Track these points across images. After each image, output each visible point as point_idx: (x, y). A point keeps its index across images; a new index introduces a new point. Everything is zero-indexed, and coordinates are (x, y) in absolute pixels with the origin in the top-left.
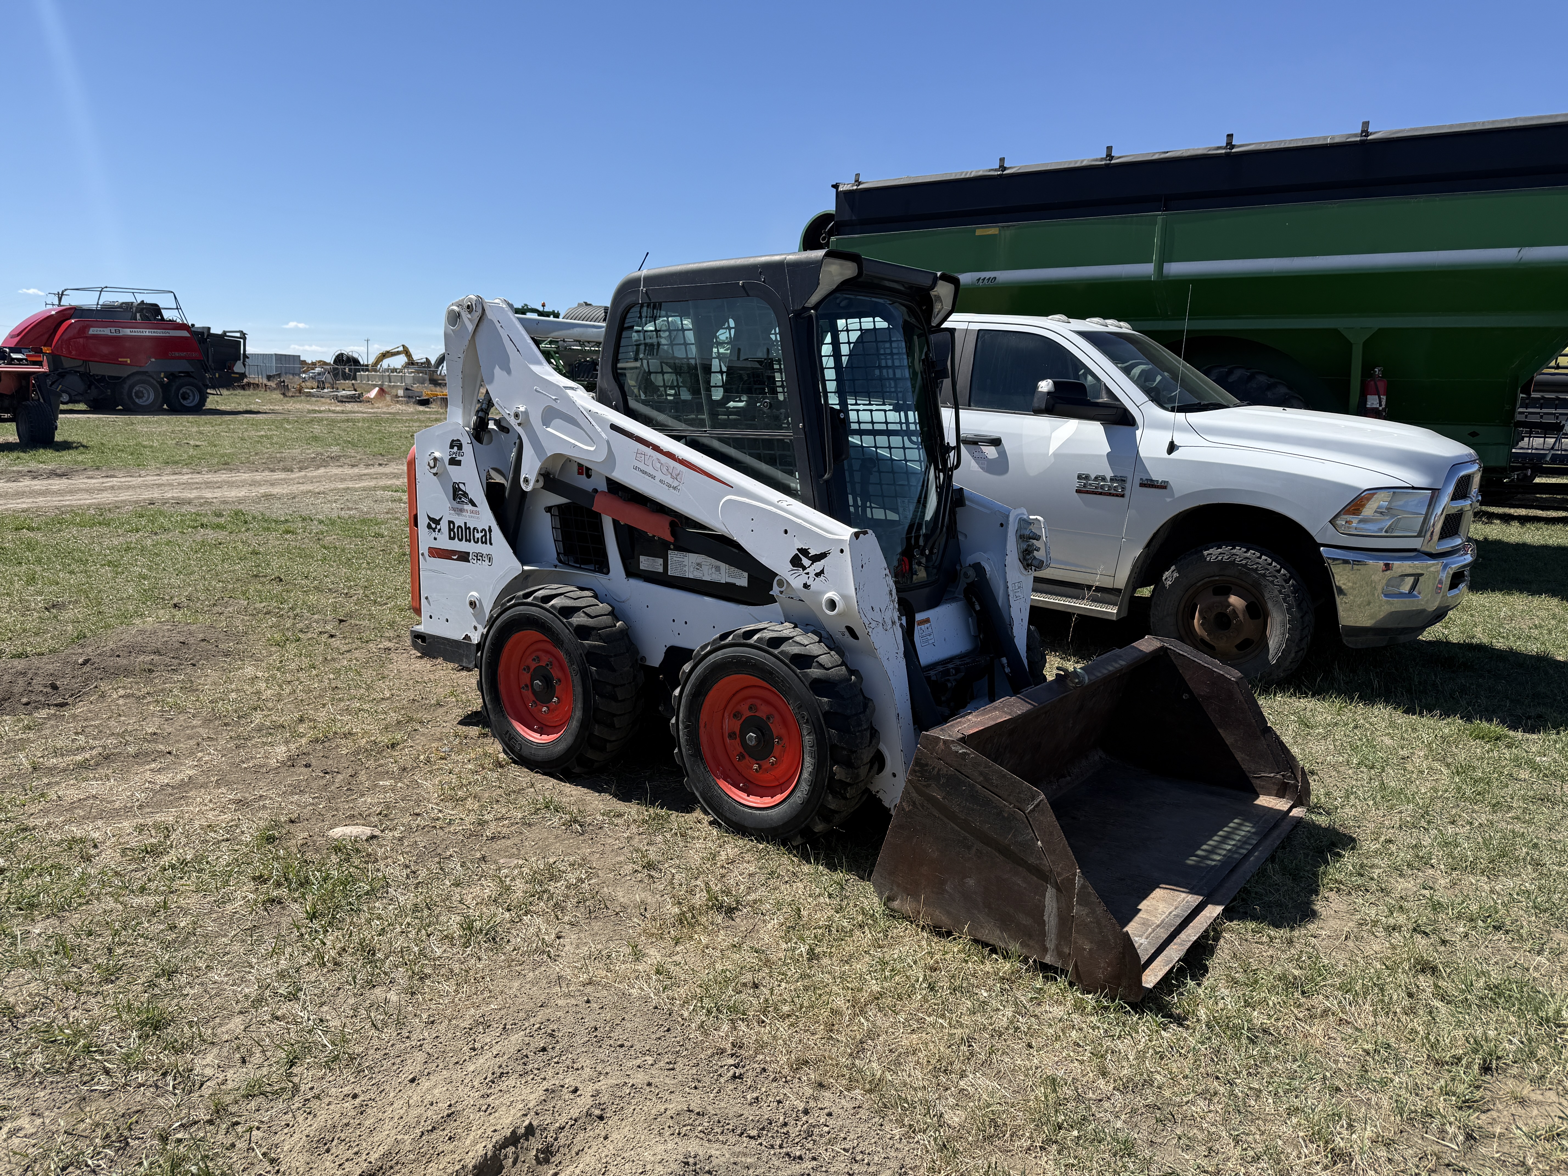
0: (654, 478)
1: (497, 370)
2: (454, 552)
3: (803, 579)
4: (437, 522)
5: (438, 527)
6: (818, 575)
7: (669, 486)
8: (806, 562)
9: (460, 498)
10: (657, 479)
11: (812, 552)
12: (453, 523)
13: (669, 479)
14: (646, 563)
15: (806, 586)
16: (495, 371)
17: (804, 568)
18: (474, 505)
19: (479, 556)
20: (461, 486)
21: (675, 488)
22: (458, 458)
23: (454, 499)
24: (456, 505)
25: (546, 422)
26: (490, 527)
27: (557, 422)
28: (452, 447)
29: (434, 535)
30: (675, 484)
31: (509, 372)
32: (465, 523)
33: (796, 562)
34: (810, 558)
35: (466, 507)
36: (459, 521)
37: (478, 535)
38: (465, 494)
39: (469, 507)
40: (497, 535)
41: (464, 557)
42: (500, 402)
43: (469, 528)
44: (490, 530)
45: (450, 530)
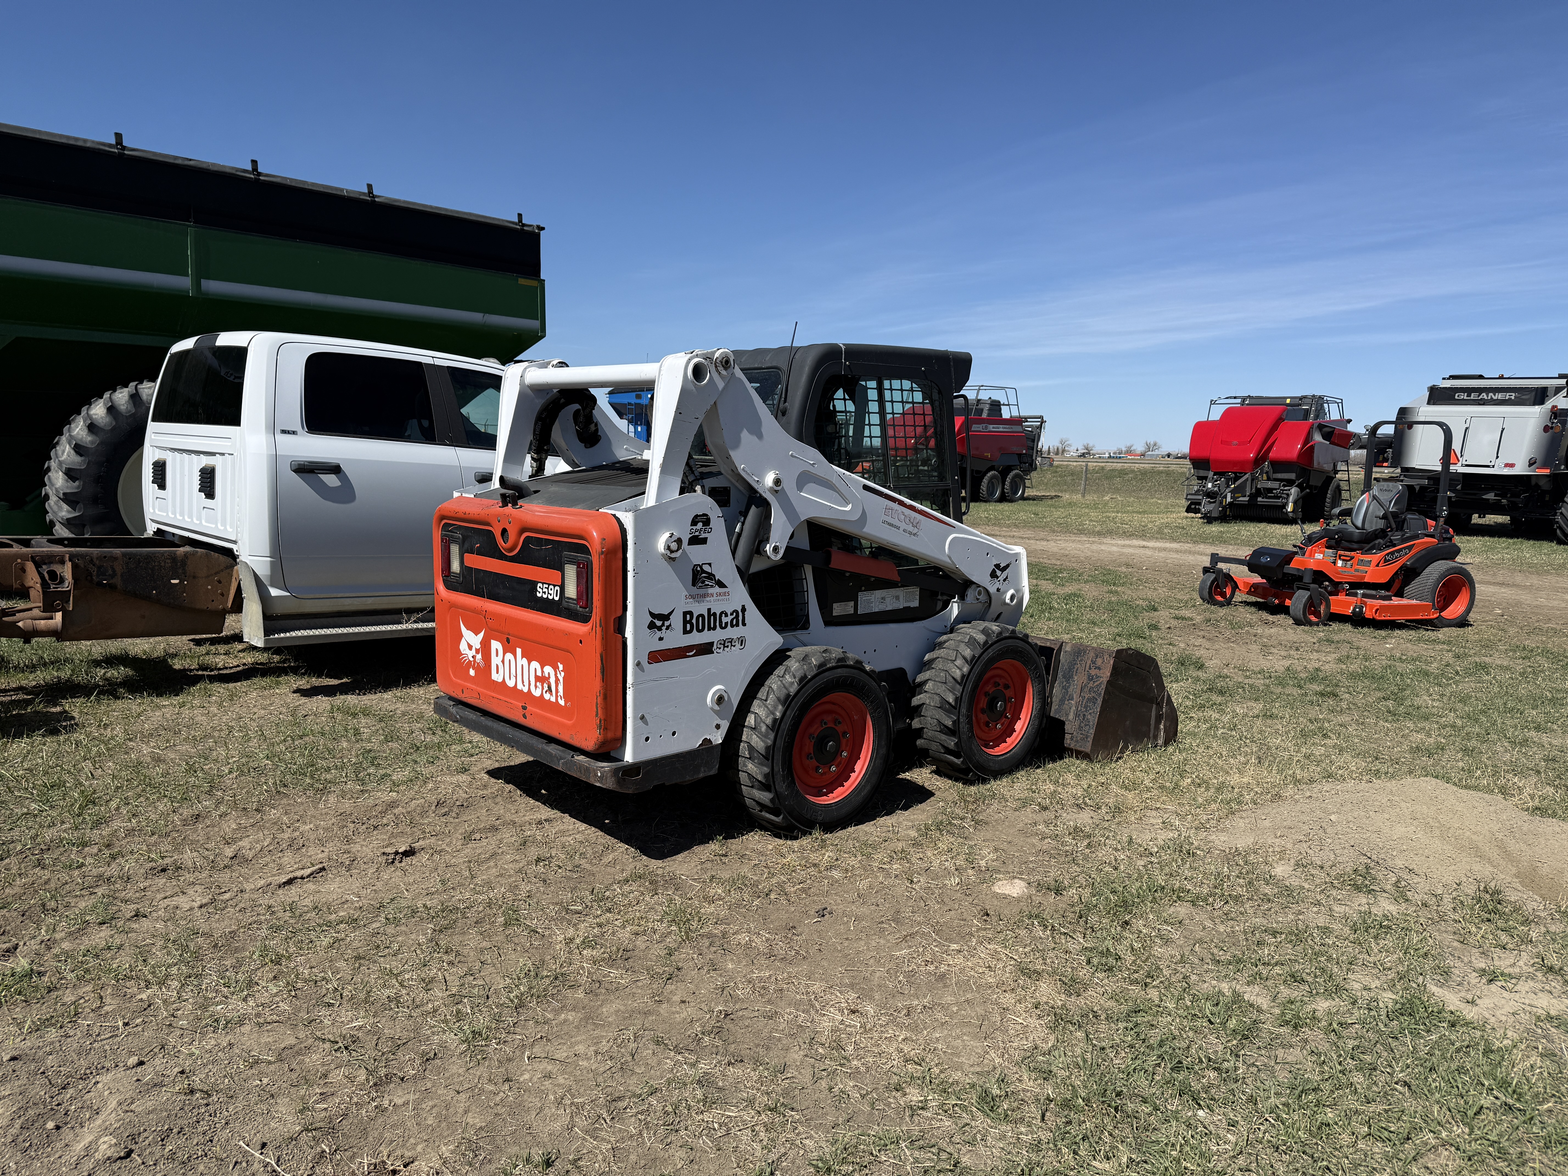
0: (898, 528)
1: (745, 435)
2: (690, 648)
3: (997, 585)
4: (665, 618)
5: (667, 623)
6: (1004, 580)
7: (910, 533)
8: (998, 573)
9: (703, 582)
10: (901, 529)
11: (1002, 565)
12: (691, 613)
13: (910, 528)
14: (838, 609)
15: (998, 590)
16: (742, 435)
17: (997, 577)
18: (721, 584)
19: (726, 644)
20: (706, 568)
21: (914, 535)
22: (703, 536)
23: (694, 584)
24: (695, 590)
25: (800, 487)
26: (743, 607)
27: (812, 485)
28: (694, 523)
29: (659, 634)
30: (915, 531)
31: (760, 436)
32: (709, 610)
33: (993, 575)
34: (1000, 570)
35: (710, 591)
36: (699, 609)
37: (725, 620)
38: (711, 576)
39: (717, 589)
40: (753, 614)
41: (706, 649)
42: (746, 469)
43: (715, 614)
44: (744, 609)
45: (685, 622)
